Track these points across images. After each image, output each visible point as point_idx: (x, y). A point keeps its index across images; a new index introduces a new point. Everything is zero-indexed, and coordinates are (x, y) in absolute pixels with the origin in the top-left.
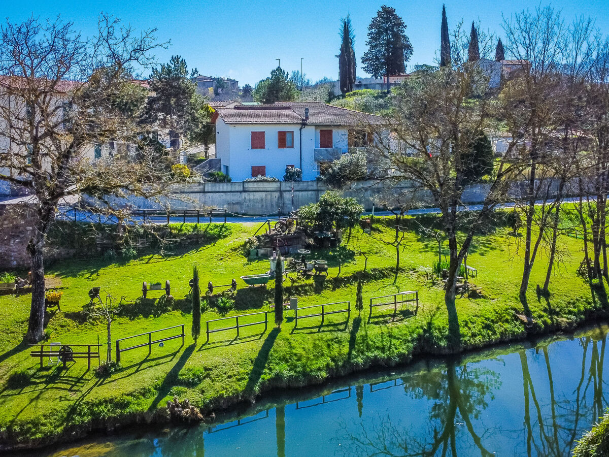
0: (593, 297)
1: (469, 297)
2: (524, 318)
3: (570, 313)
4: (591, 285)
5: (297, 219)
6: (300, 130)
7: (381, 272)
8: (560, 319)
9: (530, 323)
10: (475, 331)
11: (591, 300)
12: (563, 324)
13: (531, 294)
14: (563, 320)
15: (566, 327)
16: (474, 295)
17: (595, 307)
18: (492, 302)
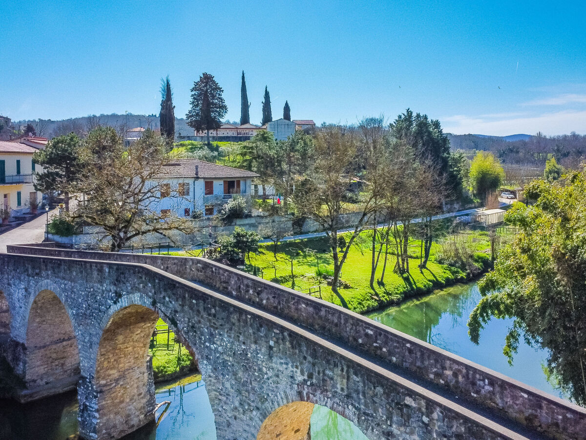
0: (406, 284)
1: (344, 288)
2: (375, 297)
3: (397, 293)
4: (403, 278)
5: (220, 247)
6: (194, 182)
7: (284, 278)
8: (393, 298)
9: (380, 300)
10: (355, 306)
11: (405, 286)
12: (395, 300)
13: (375, 285)
14: (394, 298)
15: (397, 301)
16: (346, 287)
17: (407, 290)
18: (357, 290)
